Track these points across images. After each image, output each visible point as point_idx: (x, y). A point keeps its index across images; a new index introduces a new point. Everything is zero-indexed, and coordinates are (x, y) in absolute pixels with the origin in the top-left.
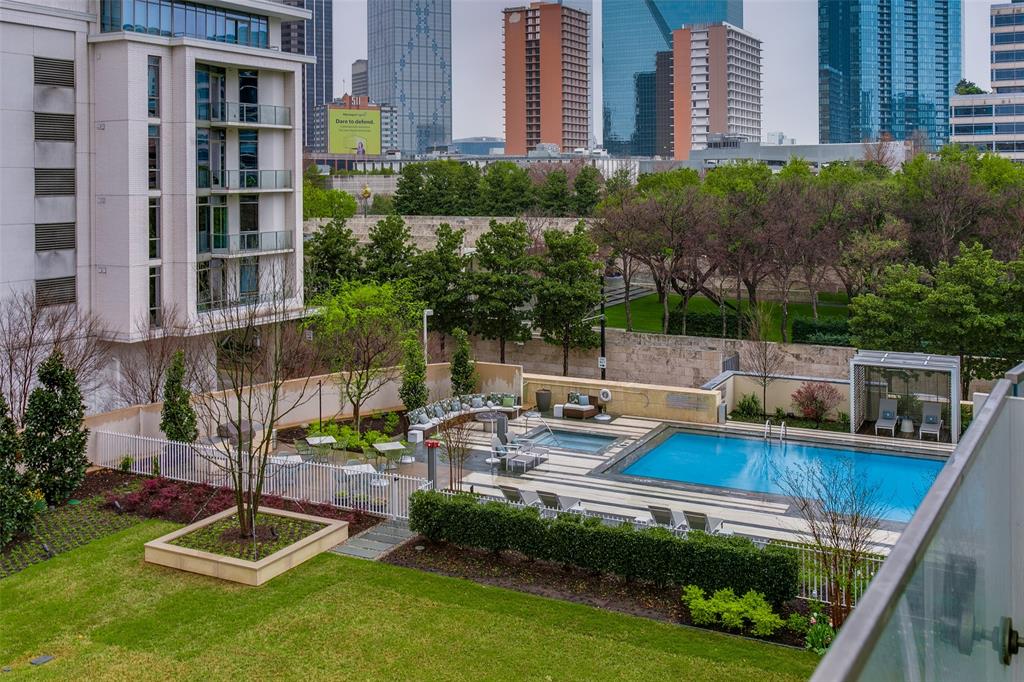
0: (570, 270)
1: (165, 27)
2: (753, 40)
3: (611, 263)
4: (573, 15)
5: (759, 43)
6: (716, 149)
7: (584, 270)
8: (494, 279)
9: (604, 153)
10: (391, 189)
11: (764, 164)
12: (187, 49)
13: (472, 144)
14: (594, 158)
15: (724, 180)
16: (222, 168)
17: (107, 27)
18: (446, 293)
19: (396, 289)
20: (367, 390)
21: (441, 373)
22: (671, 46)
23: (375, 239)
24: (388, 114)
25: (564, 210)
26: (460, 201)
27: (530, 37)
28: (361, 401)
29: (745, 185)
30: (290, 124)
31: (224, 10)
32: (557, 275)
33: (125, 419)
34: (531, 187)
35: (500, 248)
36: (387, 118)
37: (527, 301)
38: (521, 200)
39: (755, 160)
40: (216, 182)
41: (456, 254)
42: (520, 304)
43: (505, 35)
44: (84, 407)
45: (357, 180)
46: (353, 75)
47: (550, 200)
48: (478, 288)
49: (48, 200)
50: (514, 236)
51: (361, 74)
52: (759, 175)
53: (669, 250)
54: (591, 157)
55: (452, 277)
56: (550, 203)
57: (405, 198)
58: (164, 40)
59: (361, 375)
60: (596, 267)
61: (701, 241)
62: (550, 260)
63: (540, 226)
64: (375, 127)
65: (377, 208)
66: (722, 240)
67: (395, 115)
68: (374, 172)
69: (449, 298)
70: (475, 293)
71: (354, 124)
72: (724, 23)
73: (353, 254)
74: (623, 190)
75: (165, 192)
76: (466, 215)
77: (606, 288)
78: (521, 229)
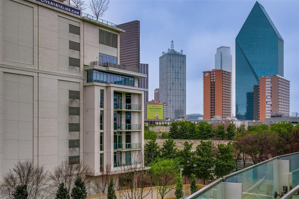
0: (226, 157)
1: (105, 80)
2: (287, 81)
3: (239, 155)
4: (226, 73)
5: (289, 82)
6: (274, 118)
7: (230, 157)
8: (202, 159)
9: (236, 119)
10: (168, 130)
11: (290, 123)
12: (111, 87)
13: (192, 116)
14: (233, 121)
15: (277, 128)
16: (121, 123)
17: (89, 81)
18: (187, 164)
19: (175, 161)
20: (166, 192)
21: (187, 187)
22: (259, 83)
23: (165, 146)
24: (166, 106)
25: (223, 138)
26: (190, 134)
27: (212, 81)
28: (164, 195)
29: (284, 130)
30: (140, 110)
31: (122, 75)
32: (222, 159)
33: (97, 198)
34: (213, 130)
35: (204, 150)
36: (165, 107)
37: (212, 167)
38: (209, 134)
39: (287, 122)
40: (119, 128)
41: (190, 151)
42: (210, 168)
43: (203, 80)
44: (87, 193)
45: (157, 128)
46: (155, 94)
47: (219, 134)
48: (197, 162)
49: (72, 133)
50: (208, 146)
51: (157, 93)
52: (288, 127)
53: (258, 151)
54: (232, 120)
55: (189, 158)
56: (219, 135)
57: (172, 133)
58: (105, 85)
59: (164, 187)
60: (235, 156)
61: (269, 149)
62: (220, 154)
63: (216, 143)
64: (162, 111)
65: (163, 137)
66: (276, 148)
67: (168, 106)
68: (162, 125)
69: (188, 165)
70: (196, 164)
71: (155, 110)
72: (277, 75)
73: (158, 151)
74: (243, 132)
75: (105, 131)
76: (192, 139)
77: (238, 164)
78: (210, 144)
